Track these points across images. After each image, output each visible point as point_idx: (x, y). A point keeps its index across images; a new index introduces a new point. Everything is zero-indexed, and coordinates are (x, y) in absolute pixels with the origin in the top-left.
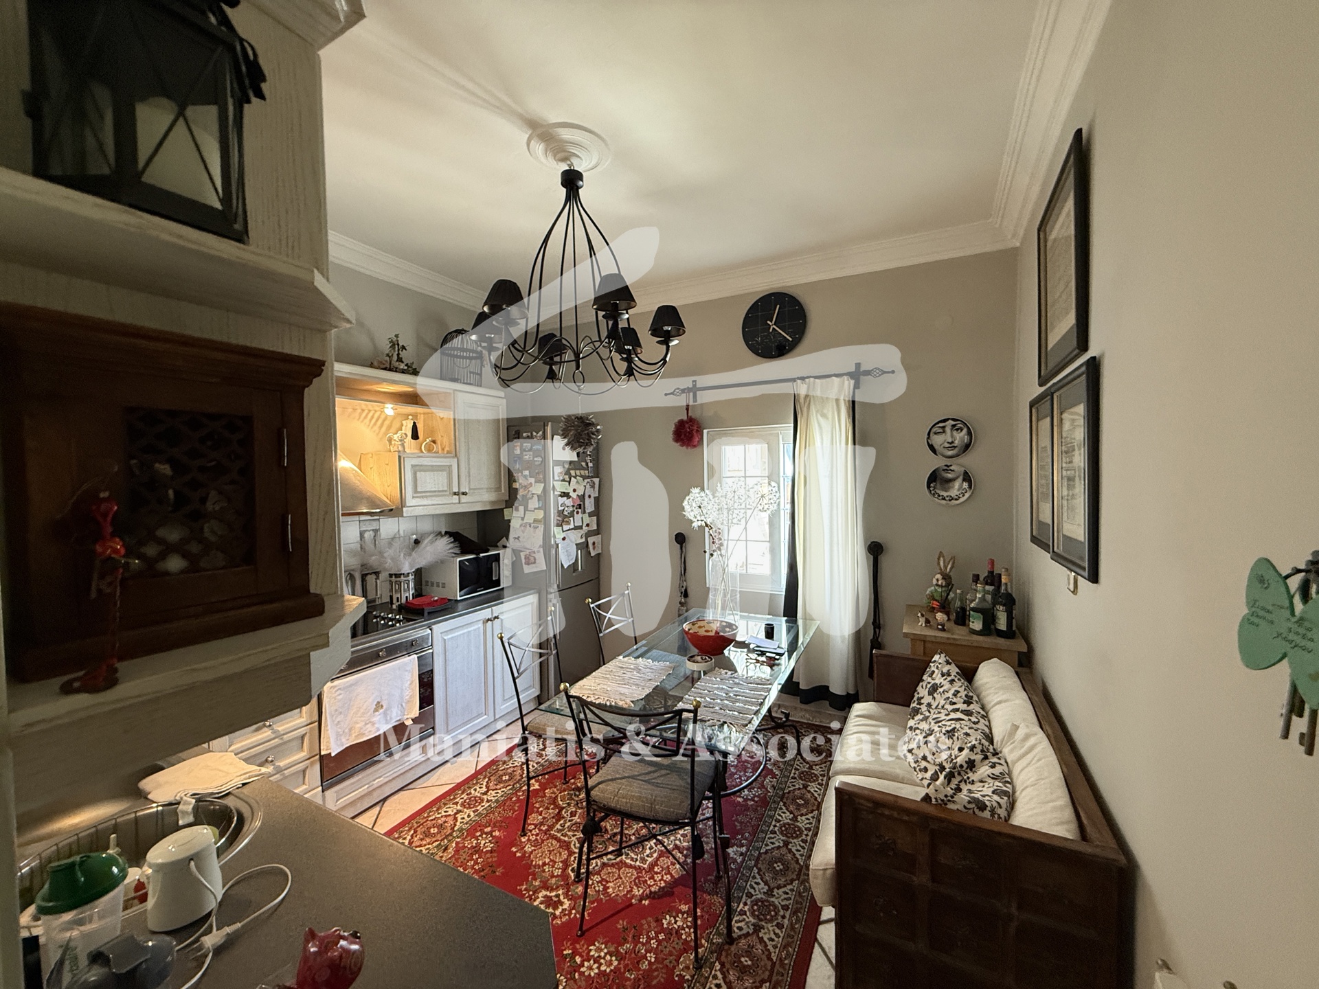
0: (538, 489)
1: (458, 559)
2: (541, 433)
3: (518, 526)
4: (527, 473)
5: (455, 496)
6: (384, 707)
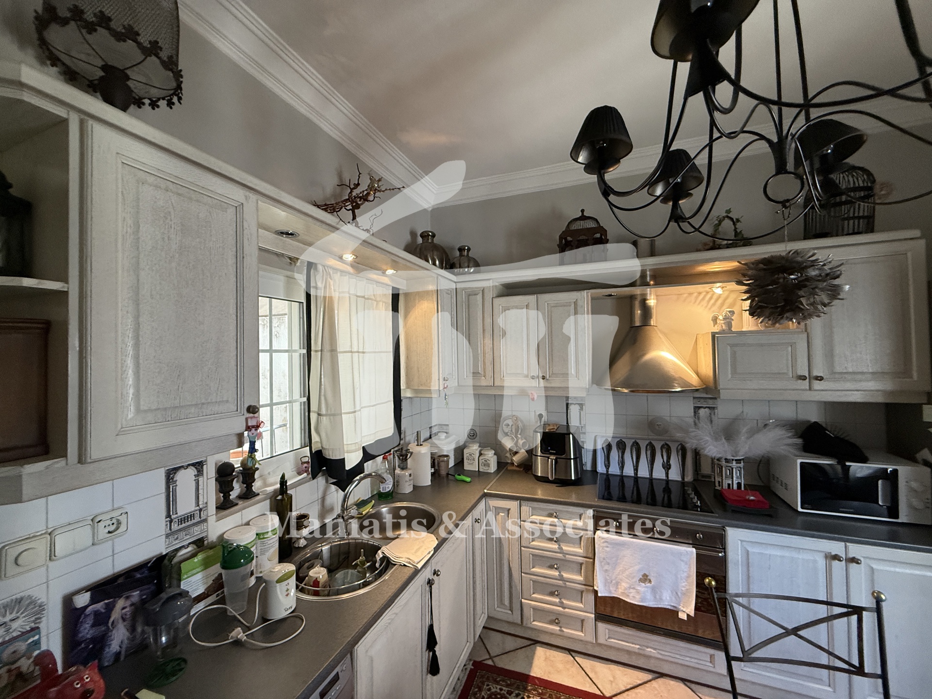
1: (799, 461)
5: (800, 381)
6: (652, 583)
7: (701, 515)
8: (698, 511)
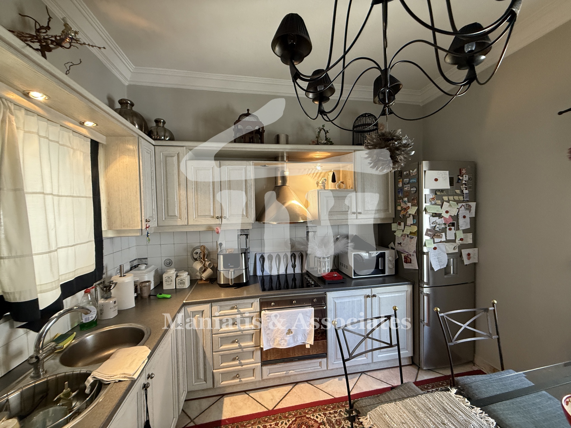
0: (413, 210)
1: (353, 254)
2: (415, 170)
3: (400, 236)
4: (406, 199)
5: (353, 215)
6: (293, 333)
7: (314, 289)
8: (312, 287)
